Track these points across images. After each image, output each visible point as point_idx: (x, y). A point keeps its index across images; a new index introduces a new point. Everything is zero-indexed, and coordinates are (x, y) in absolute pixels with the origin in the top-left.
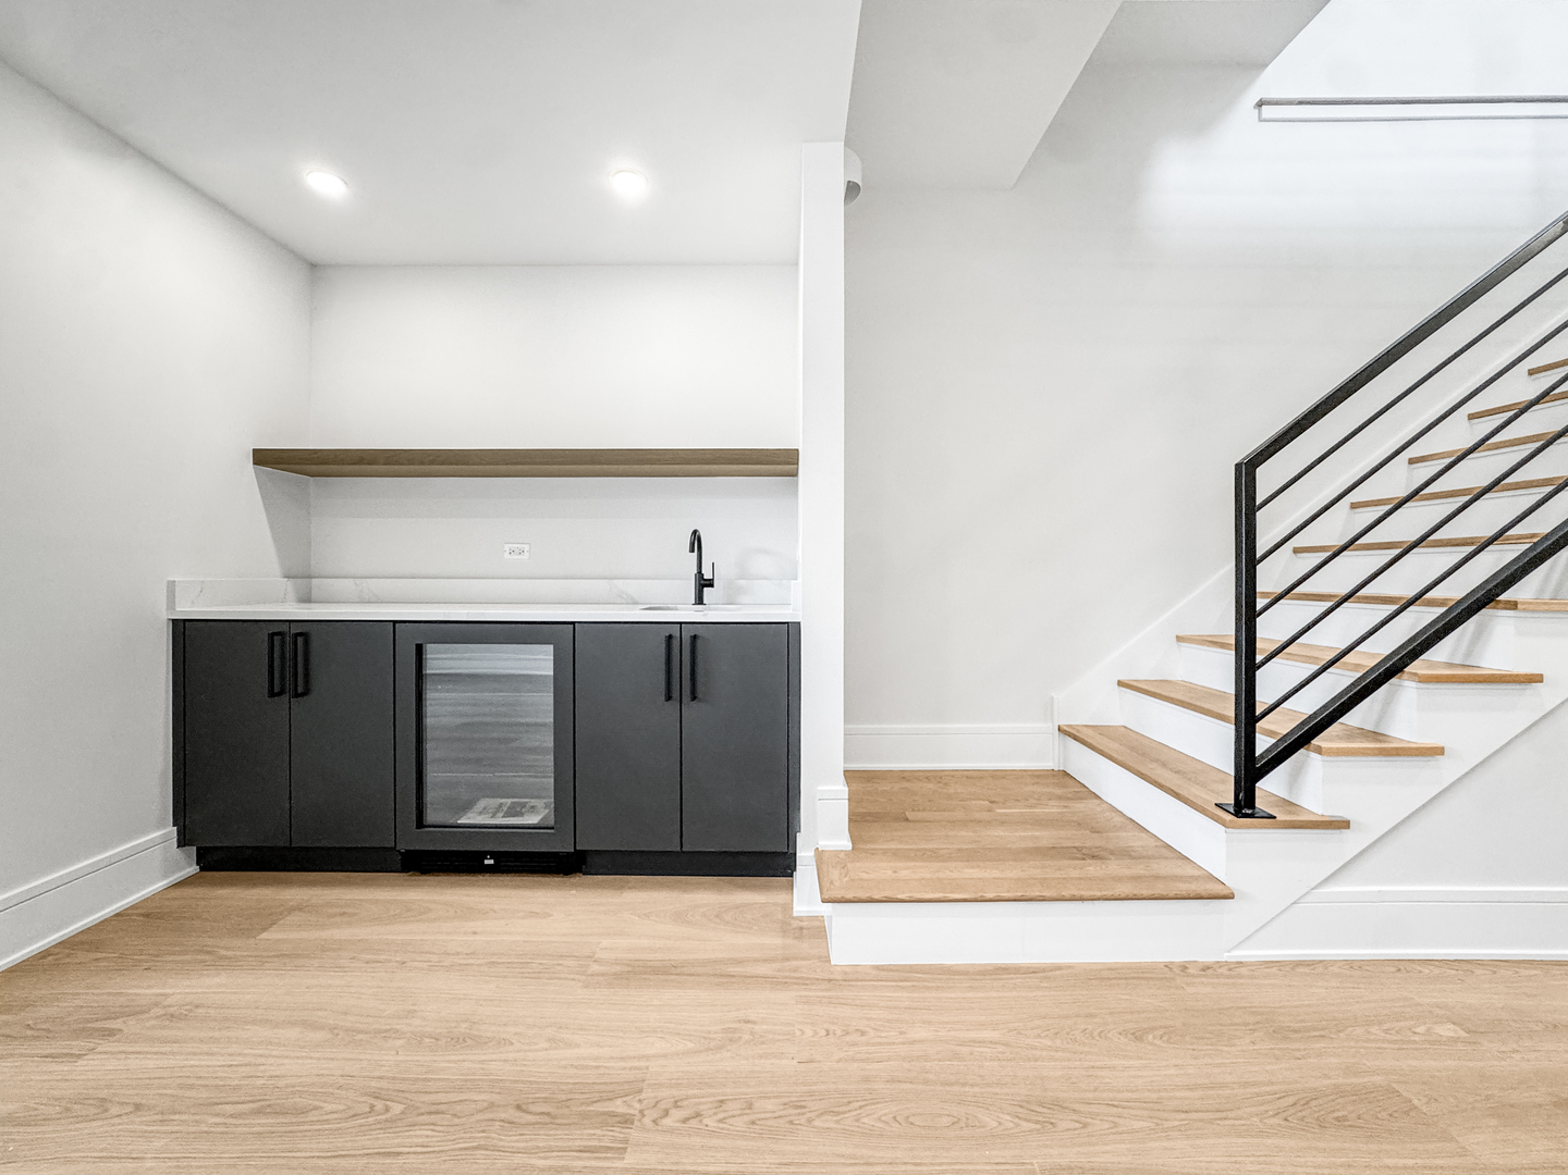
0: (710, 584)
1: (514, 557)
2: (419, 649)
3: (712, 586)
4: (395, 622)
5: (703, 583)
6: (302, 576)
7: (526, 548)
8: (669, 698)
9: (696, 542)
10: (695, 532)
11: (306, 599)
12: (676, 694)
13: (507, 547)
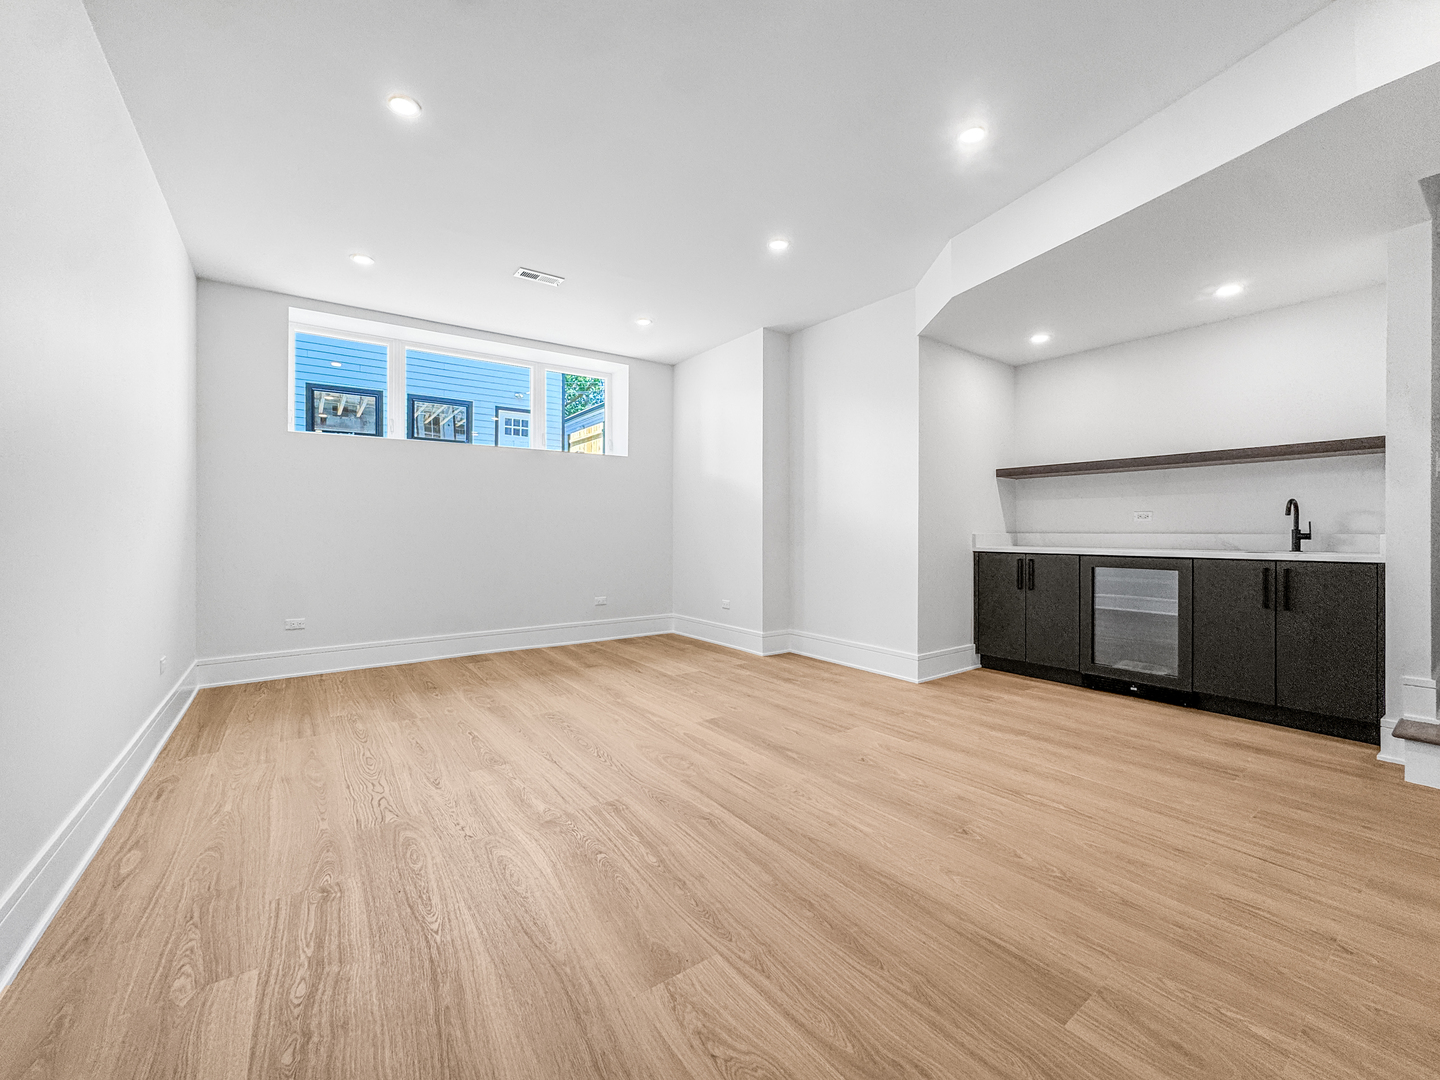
0: (1308, 537)
1: (1140, 519)
2: (1093, 569)
3: (1309, 538)
4: (1080, 556)
5: (1299, 537)
6: (1013, 531)
7: (1150, 514)
8: (1266, 606)
9: (1293, 507)
10: (1291, 501)
11: (1015, 545)
12: (1272, 605)
13: (1136, 514)
